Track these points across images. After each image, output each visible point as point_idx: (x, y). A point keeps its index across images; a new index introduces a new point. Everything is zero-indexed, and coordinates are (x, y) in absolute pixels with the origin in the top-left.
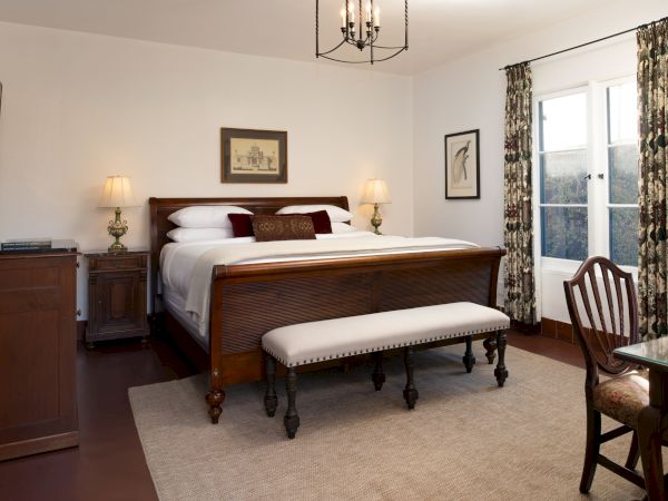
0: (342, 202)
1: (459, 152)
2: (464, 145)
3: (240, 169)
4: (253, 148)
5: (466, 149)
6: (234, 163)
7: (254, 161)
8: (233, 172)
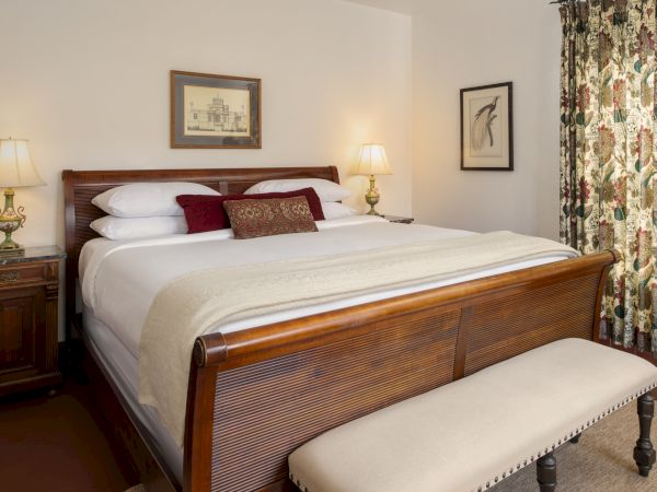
0: (331, 174)
1: (482, 111)
2: (490, 102)
3: (197, 129)
4: (214, 100)
5: (492, 107)
6: (189, 121)
7: (217, 118)
8: (187, 133)
